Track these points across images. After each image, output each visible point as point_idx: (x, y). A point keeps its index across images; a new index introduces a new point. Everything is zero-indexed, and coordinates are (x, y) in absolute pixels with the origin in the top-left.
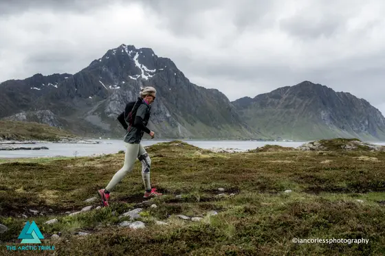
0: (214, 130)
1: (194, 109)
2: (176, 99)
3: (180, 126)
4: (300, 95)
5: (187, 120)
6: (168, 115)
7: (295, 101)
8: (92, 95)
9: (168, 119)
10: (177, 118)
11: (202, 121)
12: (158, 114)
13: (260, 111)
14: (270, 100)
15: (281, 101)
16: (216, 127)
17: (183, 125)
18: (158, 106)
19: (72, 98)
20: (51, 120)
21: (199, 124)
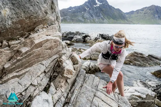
0: (116, 21)
1: (110, 15)
2: (105, 12)
3: (105, 20)
4: (150, 10)
5: (108, 18)
6: (102, 17)
7: (148, 11)
8: (83, 12)
9: (102, 18)
10: (105, 18)
11: (112, 18)
12: (99, 16)
13: (136, 15)
14: (140, 11)
15: (144, 12)
16: (116, 20)
17: (106, 19)
18: (99, 14)
19: (78, 12)
20: (69, 19)
21: (111, 19)
